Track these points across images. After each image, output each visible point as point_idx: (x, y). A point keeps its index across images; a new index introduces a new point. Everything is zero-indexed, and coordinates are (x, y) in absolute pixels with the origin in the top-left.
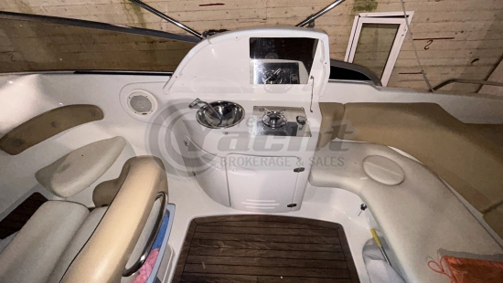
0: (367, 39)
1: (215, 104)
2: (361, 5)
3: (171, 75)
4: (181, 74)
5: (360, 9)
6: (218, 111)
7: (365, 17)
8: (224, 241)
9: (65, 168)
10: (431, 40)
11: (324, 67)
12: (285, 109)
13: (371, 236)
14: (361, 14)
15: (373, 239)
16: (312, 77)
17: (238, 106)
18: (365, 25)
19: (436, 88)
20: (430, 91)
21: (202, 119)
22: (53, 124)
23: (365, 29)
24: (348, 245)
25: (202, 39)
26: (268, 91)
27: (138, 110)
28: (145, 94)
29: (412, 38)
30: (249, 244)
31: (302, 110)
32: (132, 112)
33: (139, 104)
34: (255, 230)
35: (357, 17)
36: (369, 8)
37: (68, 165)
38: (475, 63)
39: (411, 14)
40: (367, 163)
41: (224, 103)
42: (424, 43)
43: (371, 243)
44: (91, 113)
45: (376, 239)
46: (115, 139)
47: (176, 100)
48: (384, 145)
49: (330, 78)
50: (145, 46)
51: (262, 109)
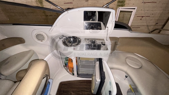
0: (122, 16)
1: (70, 37)
2: (120, 5)
3: (52, 26)
4: (56, 26)
5: (119, 6)
6: (71, 40)
7: (121, 9)
8: (73, 91)
9: (7, 63)
10: (143, 17)
11: (112, 23)
12: (97, 39)
13: (130, 88)
14: (119, 8)
15: (130, 89)
16: (107, 27)
17: (79, 38)
18: (121, 11)
19: (151, 32)
20: (149, 33)
21: (64, 43)
22: (3, 45)
23: (121, 13)
24: (121, 91)
25: (64, 11)
26: (91, 33)
27: (39, 40)
28: (42, 33)
29: (136, 16)
30: (83, 92)
31: (103, 40)
32: (37, 40)
33: (40, 37)
34: (85, 86)
35: (118, 9)
36: (122, 6)
37: (8, 62)
38: (157, 25)
39: (136, 8)
40: (127, 60)
41: (73, 37)
42: (141, 18)
43: (129, 90)
44: (20, 41)
45: (131, 89)
46: (30, 51)
47: (54, 36)
48: (132, 53)
49: (114, 28)
50: (44, 17)
51: (88, 39)
